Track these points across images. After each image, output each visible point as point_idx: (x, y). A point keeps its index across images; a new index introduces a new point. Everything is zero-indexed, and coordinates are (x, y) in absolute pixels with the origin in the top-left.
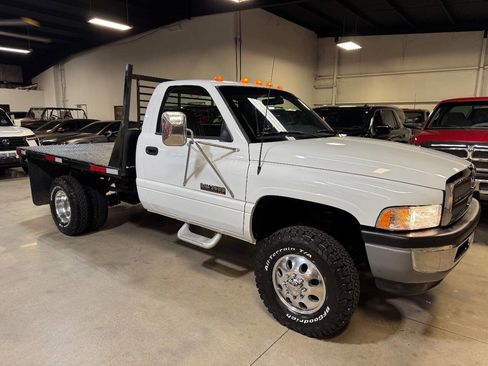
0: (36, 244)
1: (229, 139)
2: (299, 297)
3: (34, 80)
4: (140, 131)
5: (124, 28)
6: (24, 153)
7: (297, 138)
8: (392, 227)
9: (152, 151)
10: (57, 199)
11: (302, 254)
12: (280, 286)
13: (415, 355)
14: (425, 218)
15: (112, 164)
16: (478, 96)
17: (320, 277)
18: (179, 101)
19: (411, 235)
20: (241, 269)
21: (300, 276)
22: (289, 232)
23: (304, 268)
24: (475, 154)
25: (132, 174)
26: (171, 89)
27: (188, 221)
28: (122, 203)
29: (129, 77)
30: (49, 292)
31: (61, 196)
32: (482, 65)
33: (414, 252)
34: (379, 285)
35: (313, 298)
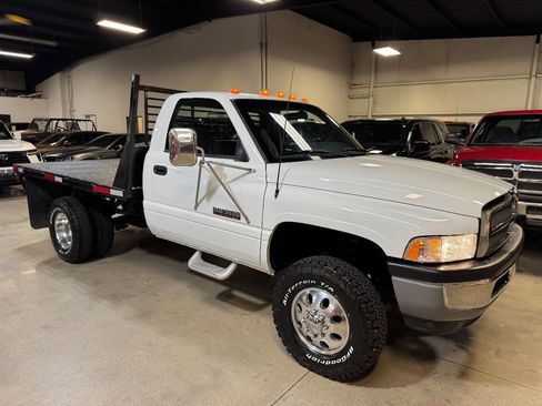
0: (33, 271)
1: (245, 158)
2: (320, 336)
3: (38, 87)
4: (148, 148)
5: (136, 30)
6: (21, 170)
7: (323, 157)
8: (421, 259)
9: (160, 170)
10: (57, 222)
11: (323, 288)
12: (299, 323)
13: (448, 401)
14: (458, 249)
15: (117, 185)
16: (529, 108)
17: (344, 314)
18: (193, 114)
19: (442, 268)
20: (259, 302)
21: (321, 312)
22: (310, 263)
23: (325, 303)
24: (522, 174)
25: (139, 196)
26: (182, 102)
27: (201, 249)
28: (130, 227)
29: (136, 87)
30: (45, 327)
31: (61, 219)
32: (534, 74)
33: (445, 287)
34: (408, 323)
35: (336, 337)
